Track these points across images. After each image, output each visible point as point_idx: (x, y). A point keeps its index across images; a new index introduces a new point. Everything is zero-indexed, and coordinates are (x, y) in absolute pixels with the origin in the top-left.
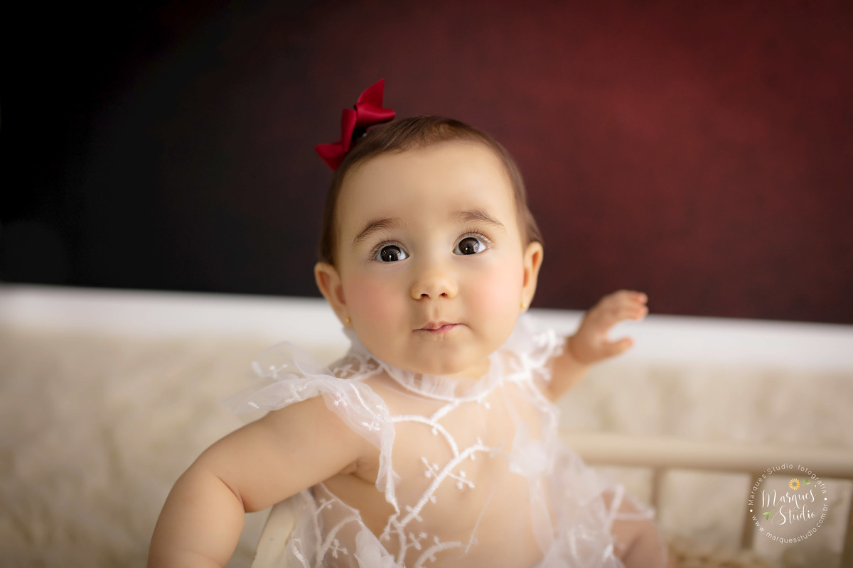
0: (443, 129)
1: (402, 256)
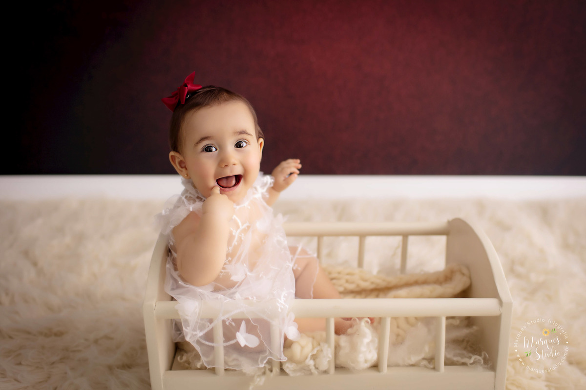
0: (225, 95)
1: (214, 149)
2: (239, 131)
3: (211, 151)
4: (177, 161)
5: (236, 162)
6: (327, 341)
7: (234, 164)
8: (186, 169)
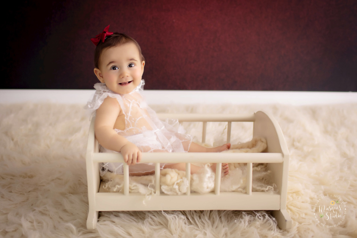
1: (117, 68)
2: (130, 58)
3: (115, 69)
4: (98, 73)
5: (129, 75)
6: (186, 176)
7: (127, 76)
8: (103, 78)
